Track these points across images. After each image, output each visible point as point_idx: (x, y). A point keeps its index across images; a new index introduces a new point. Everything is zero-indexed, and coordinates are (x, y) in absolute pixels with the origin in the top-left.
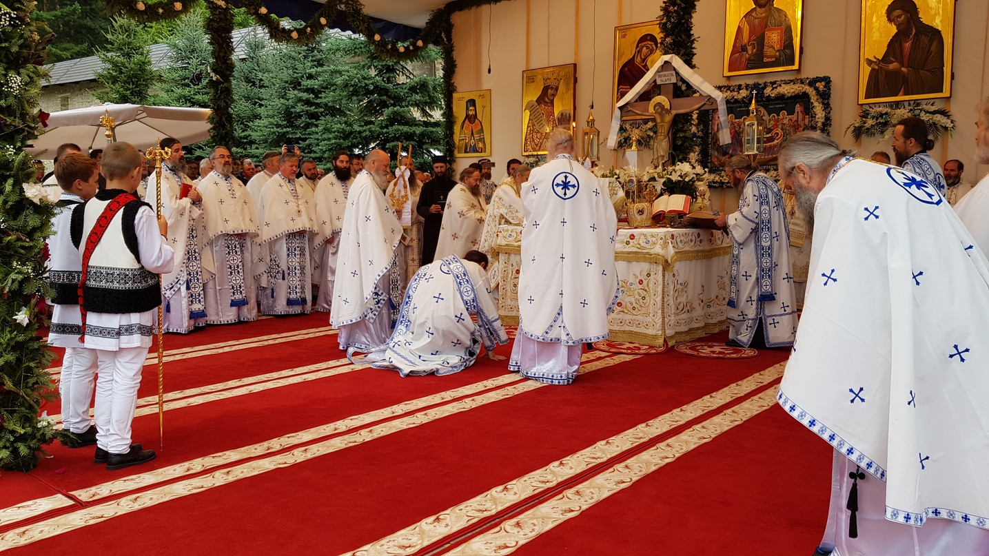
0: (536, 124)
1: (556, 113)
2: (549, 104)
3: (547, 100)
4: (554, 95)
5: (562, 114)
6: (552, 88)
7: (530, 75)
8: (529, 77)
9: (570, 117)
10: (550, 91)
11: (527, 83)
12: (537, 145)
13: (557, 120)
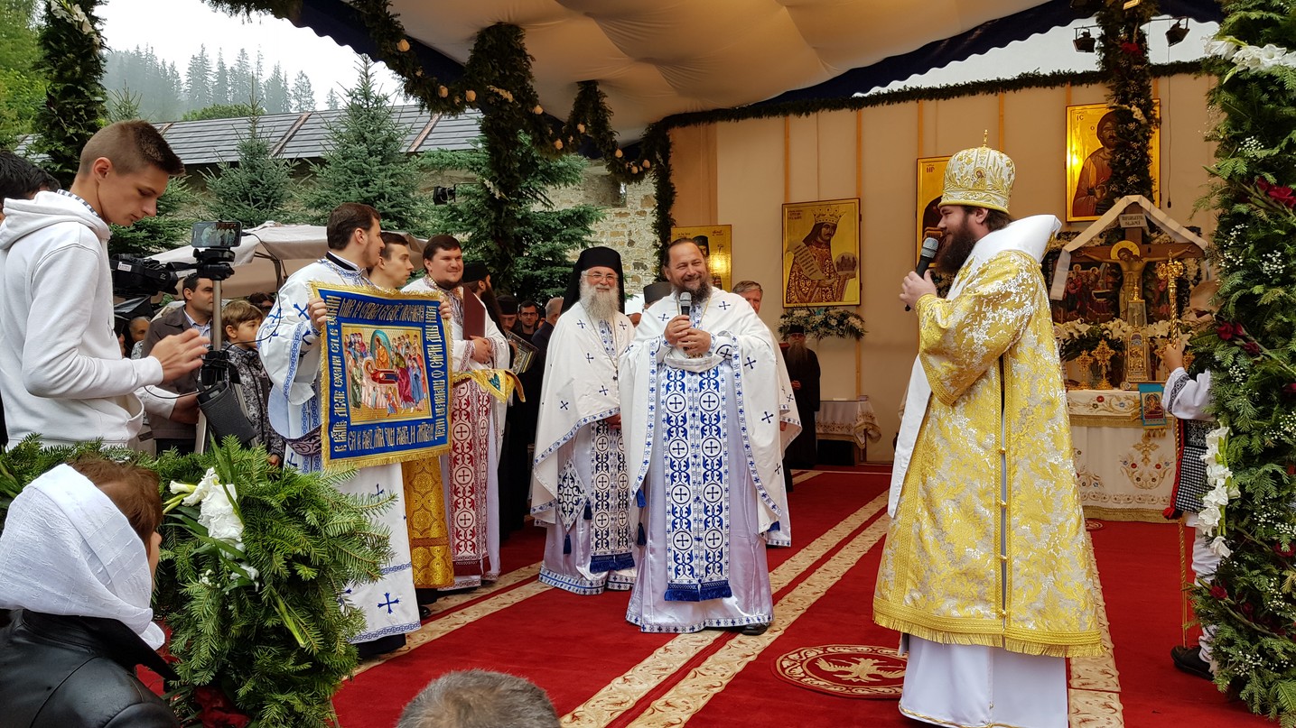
0: (803, 269)
1: (835, 256)
2: (823, 246)
3: (819, 240)
4: (831, 235)
5: (843, 258)
6: (828, 227)
7: (792, 209)
8: (792, 211)
9: (854, 262)
10: (824, 229)
11: (788, 218)
12: (806, 295)
13: (835, 265)
